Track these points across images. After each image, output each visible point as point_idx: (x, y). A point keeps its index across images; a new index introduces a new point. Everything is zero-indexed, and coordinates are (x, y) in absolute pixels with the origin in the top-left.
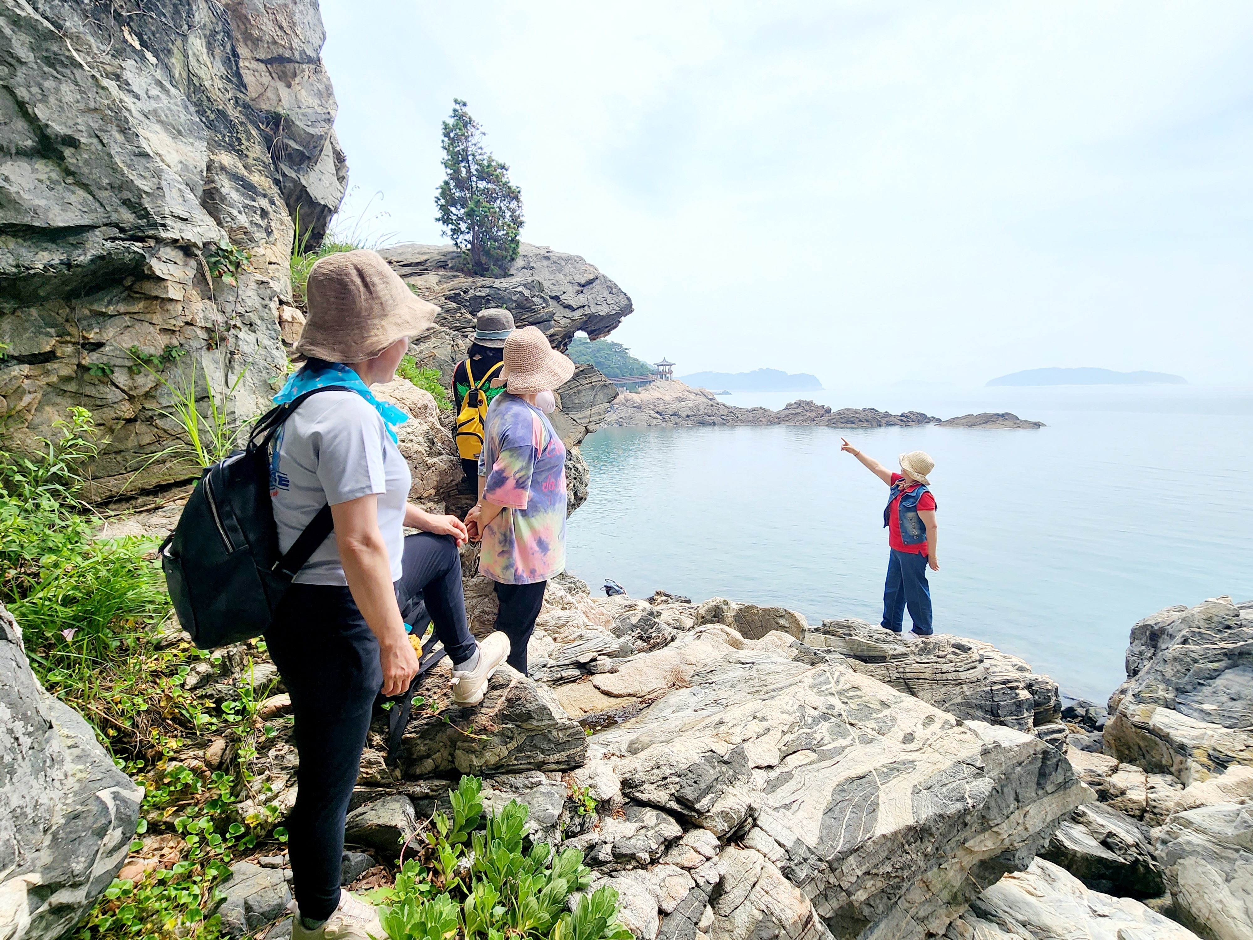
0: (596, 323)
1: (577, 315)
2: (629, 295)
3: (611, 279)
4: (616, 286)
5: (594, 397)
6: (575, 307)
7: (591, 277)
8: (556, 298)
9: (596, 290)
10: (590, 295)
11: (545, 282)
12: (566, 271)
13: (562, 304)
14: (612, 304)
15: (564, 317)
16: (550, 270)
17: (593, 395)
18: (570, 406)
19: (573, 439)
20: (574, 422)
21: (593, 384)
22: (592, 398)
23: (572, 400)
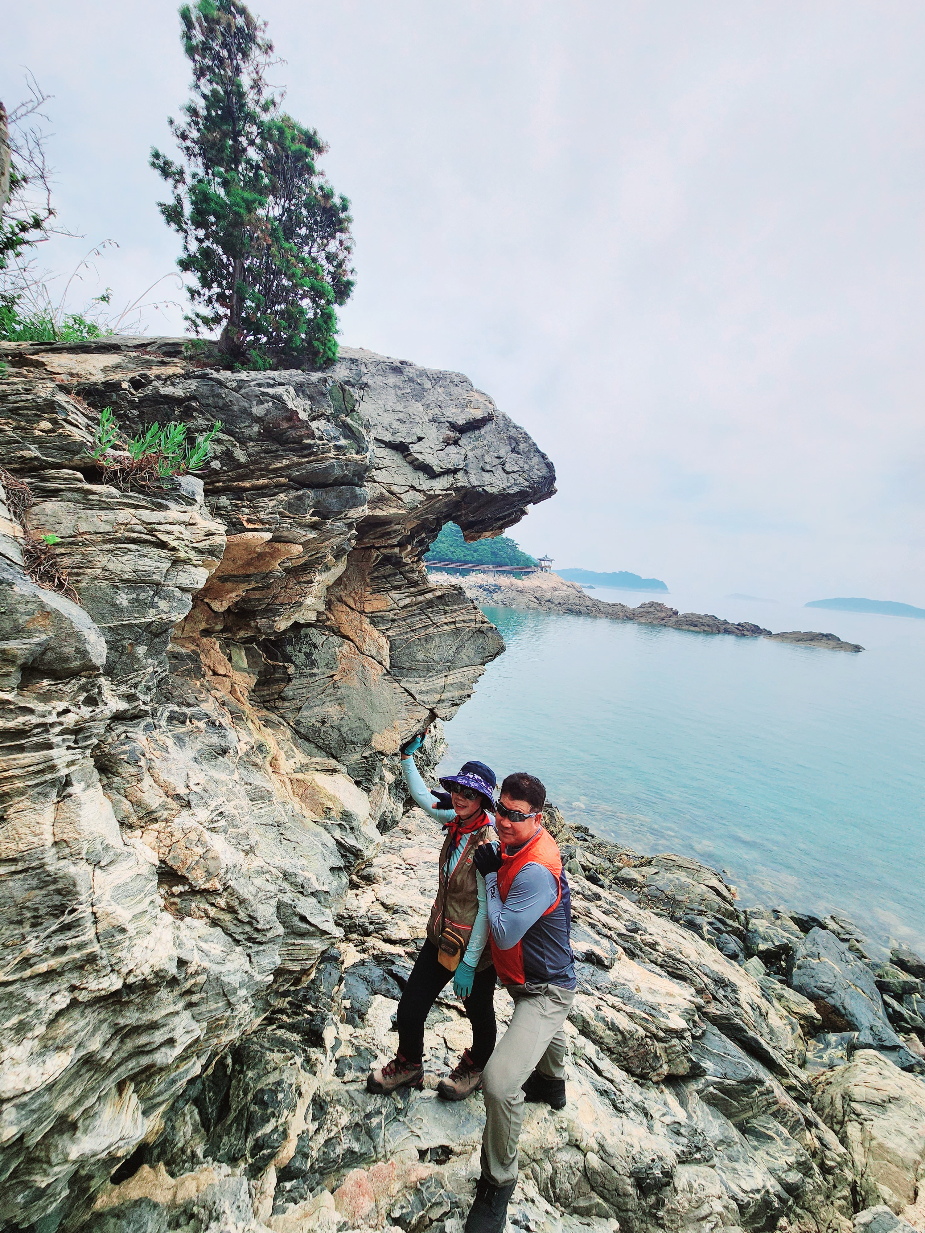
0: (477, 509)
1: (439, 486)
2: (551, 458)
3: (518, 424)
4: (526, 437)
5: (457, 652)
6: (438, 470)
7: (479, 414)
8: (401, 448)
9: (485, 442)
10: (472, 450)
11: (385, 414)
12: (430, 398)
13: (413, 461)
14: (514, 472)
15: (413, 488)
16: (399, 392)
17: (455, 648)
18: (407, 665)
19: (403, 734)
20: (410, 698)
21: (458, 625)
22: (452, 652)
23: (411, 654)
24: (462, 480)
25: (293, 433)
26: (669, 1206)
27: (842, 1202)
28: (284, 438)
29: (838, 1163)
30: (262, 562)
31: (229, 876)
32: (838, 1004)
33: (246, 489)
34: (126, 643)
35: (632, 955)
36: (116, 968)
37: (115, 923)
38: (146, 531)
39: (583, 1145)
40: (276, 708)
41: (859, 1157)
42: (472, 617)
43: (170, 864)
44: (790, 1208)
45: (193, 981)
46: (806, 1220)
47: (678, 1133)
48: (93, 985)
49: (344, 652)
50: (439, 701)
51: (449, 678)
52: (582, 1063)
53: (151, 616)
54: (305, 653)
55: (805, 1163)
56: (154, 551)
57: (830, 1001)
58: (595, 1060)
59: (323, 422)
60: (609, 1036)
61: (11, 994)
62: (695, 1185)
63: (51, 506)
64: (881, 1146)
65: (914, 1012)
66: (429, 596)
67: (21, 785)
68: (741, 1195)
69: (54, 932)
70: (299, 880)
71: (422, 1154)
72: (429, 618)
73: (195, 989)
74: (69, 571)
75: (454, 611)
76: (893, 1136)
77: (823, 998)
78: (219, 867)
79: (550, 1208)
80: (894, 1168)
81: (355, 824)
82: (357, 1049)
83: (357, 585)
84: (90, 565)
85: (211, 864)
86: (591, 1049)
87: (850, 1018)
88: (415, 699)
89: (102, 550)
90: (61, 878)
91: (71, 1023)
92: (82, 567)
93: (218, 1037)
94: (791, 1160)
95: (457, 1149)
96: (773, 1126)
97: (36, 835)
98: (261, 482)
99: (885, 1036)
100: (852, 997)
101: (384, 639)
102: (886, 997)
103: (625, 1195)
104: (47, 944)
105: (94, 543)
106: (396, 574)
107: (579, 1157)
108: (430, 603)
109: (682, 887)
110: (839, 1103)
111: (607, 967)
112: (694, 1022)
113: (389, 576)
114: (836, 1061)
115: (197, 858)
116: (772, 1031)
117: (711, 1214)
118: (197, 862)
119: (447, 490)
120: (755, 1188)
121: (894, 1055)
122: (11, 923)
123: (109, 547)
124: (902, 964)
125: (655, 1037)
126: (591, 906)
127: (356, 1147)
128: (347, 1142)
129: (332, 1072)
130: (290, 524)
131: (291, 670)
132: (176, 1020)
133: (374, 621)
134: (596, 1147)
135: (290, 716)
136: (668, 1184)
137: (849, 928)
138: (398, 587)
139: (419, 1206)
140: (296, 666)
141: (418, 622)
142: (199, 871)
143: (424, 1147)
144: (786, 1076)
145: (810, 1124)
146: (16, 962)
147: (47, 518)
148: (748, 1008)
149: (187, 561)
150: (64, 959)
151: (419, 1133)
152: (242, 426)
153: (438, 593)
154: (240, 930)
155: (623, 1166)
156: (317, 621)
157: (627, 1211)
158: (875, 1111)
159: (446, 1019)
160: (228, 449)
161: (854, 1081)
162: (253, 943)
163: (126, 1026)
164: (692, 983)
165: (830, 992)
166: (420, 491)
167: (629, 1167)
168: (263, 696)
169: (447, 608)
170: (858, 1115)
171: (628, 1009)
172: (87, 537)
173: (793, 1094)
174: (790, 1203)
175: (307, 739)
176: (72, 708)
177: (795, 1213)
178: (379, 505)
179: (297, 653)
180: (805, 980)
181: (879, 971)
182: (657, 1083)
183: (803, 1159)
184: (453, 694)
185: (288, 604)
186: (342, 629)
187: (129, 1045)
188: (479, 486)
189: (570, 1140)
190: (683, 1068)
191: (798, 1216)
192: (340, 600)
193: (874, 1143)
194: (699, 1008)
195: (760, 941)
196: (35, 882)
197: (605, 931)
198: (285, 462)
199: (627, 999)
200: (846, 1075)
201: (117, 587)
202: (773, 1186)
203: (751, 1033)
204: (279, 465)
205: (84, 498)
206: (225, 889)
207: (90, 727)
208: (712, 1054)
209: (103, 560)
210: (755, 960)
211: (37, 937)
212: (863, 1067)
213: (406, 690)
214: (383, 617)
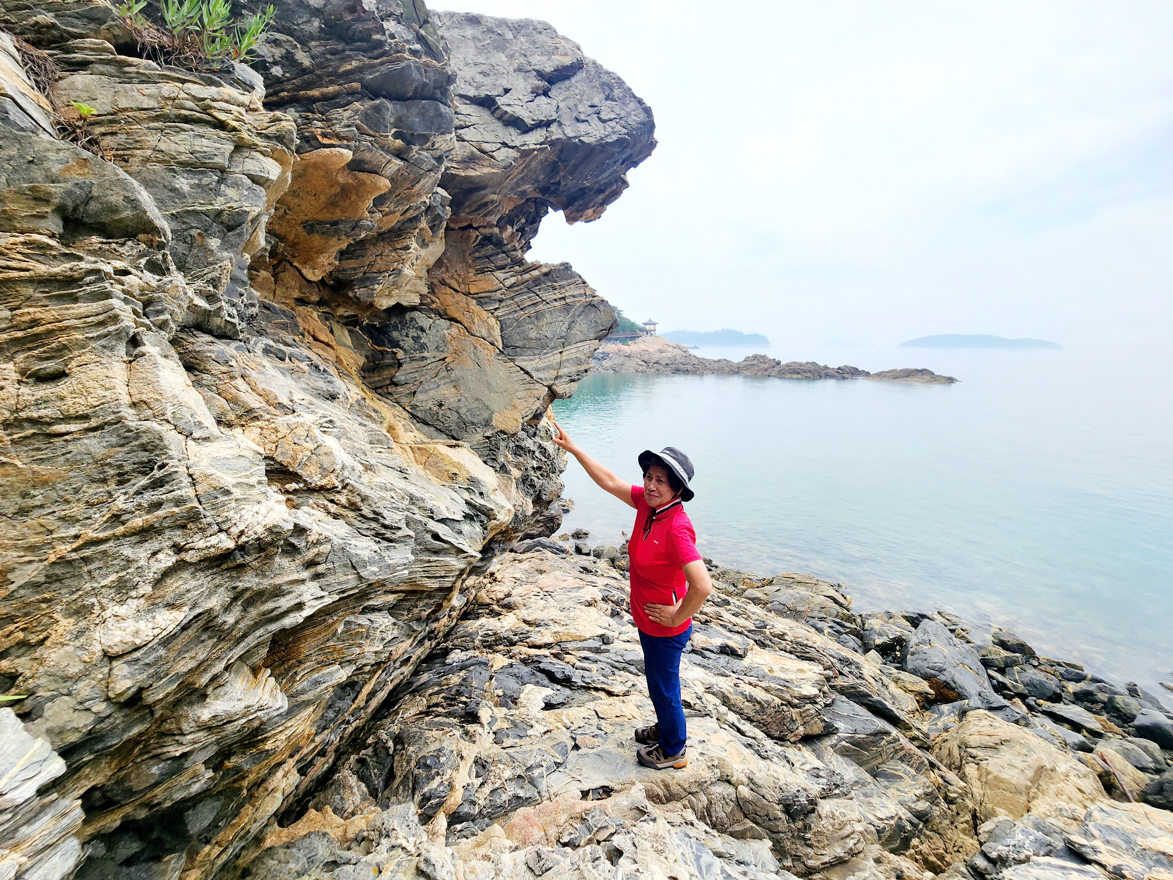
2: (648, 102)
3: (610, 70)
5: (569, 328)
6: (529, 122)
7: (567, 61)
8: (488, 103)
9: (577, 91)
10: (563, 100)
11: (467, 68)
12: (514, 48)
13: (502, 116)
14: (611, 120)
15: (505, 144)
16: (479, 45)
17: (567, 324)
18: (520, 344)
19: (523, 412)
20: (526, 376)
21: (568, 301)
22: (564, 328)
23: (523, 332)
24: (555, 132)
25: (359, 26)
26: (815, 829)
27: (965, 825)
28: (350, 33)
29: (960, 794)
30: (348, 201)
31: (346, 474)
32: (949, 680)
33: (314, 100)
34: (194, 232)
35: (763, 645)
36: (224, 527)
37: (216, 484)
38: (198, 109)
39: (734, 779)
40: (390, 393)
41: (977, 790)
42: (582, 292)
43: (279, 459)
44: (921, 831)
45: (316, 550)
46: (935, 840)
47: (818, 776)
48: (201, 544)
49: (453, 333)
50: (556, 378)
51: (564, 354)
52: (727, 727)
53: (219, 204)
54: (413, 338)
55: (931, 793)
56: (210, 131)
57: (942, 678)
58: (736, 723)
59: (393, 23)
60: (748, 708)
61: (105, 552)
62: (837, 814)
63: (80, 79)
64: (996, 778)
65: (1016, 681)
66: (536, 273)
67: (81, 337)
68: (877, 822)
69: (145, 488)
70: (429, 506)
71: (585, 794)
72: (538, 295)
73: (320, 559)
74: (114, 152)
75: (562, 287)
76: (1007, 770)
77: (935, 676)
78: (334, 463)
79: (708, 829)
80: (1008, 794)
81: (483, 490)
82: (513, 722)
83: (458, 266)
84: (138, 145)
85: (326, 461)
86: (732, 717)
87: (960, 690)
88: (533, 377)
89: (149, 128)
90: (144, 432)
91: (180, 582)
92: (129, 149)
93: (360, 646)
94: (919, 792)
95: (617, 787)
96: (901, 768)
97: (107, 389)
98: (332, 89)
99: (992, 699)
100: (961, 674)
101: (494, 320)
102: (991, 672)
103: (775, 819)
104: (138, 499)
105: (138, 121)
106: (498, 254)
107: (731, 790)
108: (537, 281)
109: (802, 599)
110: (956, 752)
111: (741, 656)
112: (824, 693)
113: (492, 255)
114: (949, 725)
115: (309, 454)
116: (893, 697)
117: (853, 833)
118: (309, 458)
119: (541, 144)
120: (889, 815)
121: (1002, 713)
122: (93, 481)
123: (156, 124)
124: (1003, 645)
125: (790, 704)
126: (722, 610)
127: (521, 793)
128: (512, 789)
129: (491, 740)
130: (370, 142)
131: (401, 355)
132: (302, 588)
133: (481, 302)
134: (746, 780)
135: (405, 401)
136: (813, 811)
137: (954, 619)
138: (502, 268)
139: (587, 832)
140: (405, 351)
141: (525, 299)
142: (312, 468)
143: (586, 788)
144: (910, 729)
145: (932, 765)
146: (105, 519)
147: (79, 93)
148: (872, 681)
149: (252, 147)
150: (161, 513)
151: (580, 778)
152: (300, 21)
153: (545, 270)
154: (365, 526)
155: (773, 795)
156: (422, 304)
157: (778, 832)
158: (990, 752)
159: (594, 699)
160: (288, 52)
161: (968, 732)
162: (383, 539)
163: (247, 589)
164: (820, 662)
165: (941, 670)
166: (513, 148)
167: (778, 796)
168: (374, 382)
169: (555, 284)
170: (974, 757)
171: (763, 684)
172: (130, 114)
173: (916, 743)
174: (921, 826)
175: (425, 423)
176: (133, 271)
177: (925, 835)
178: (471, 165)
179: (404, 338)
180: (919, 663)
181: (984, 652)
182: (794, 743)
183: (930, 790)
184: (570, 370)
185: (386, 271)
186: (448, 312)
187: (254, 612)
188: (575, 137)
189: (721, 776)
190: (817, 728)
191: (928, 837)
192: (443, 283)
193: (990, 777)
194: (828, 679)
195: (876, 637)
196: (114, 440)
197: (736, 628)
198: (355, 64)
199: (762, 677)
200: (960, 731)
201: (174, 171)
202: (905, 814)
203: (876, 698)
204: (349, 67)
205: (118, 71)
206: (344, 488)
207: (160, 299)
208: (842, 716)
209: (152, 139)
210: (873, 653)
211: (125, 494)
212: (976, 722)
213: (522, 369)
214: (489, 297)
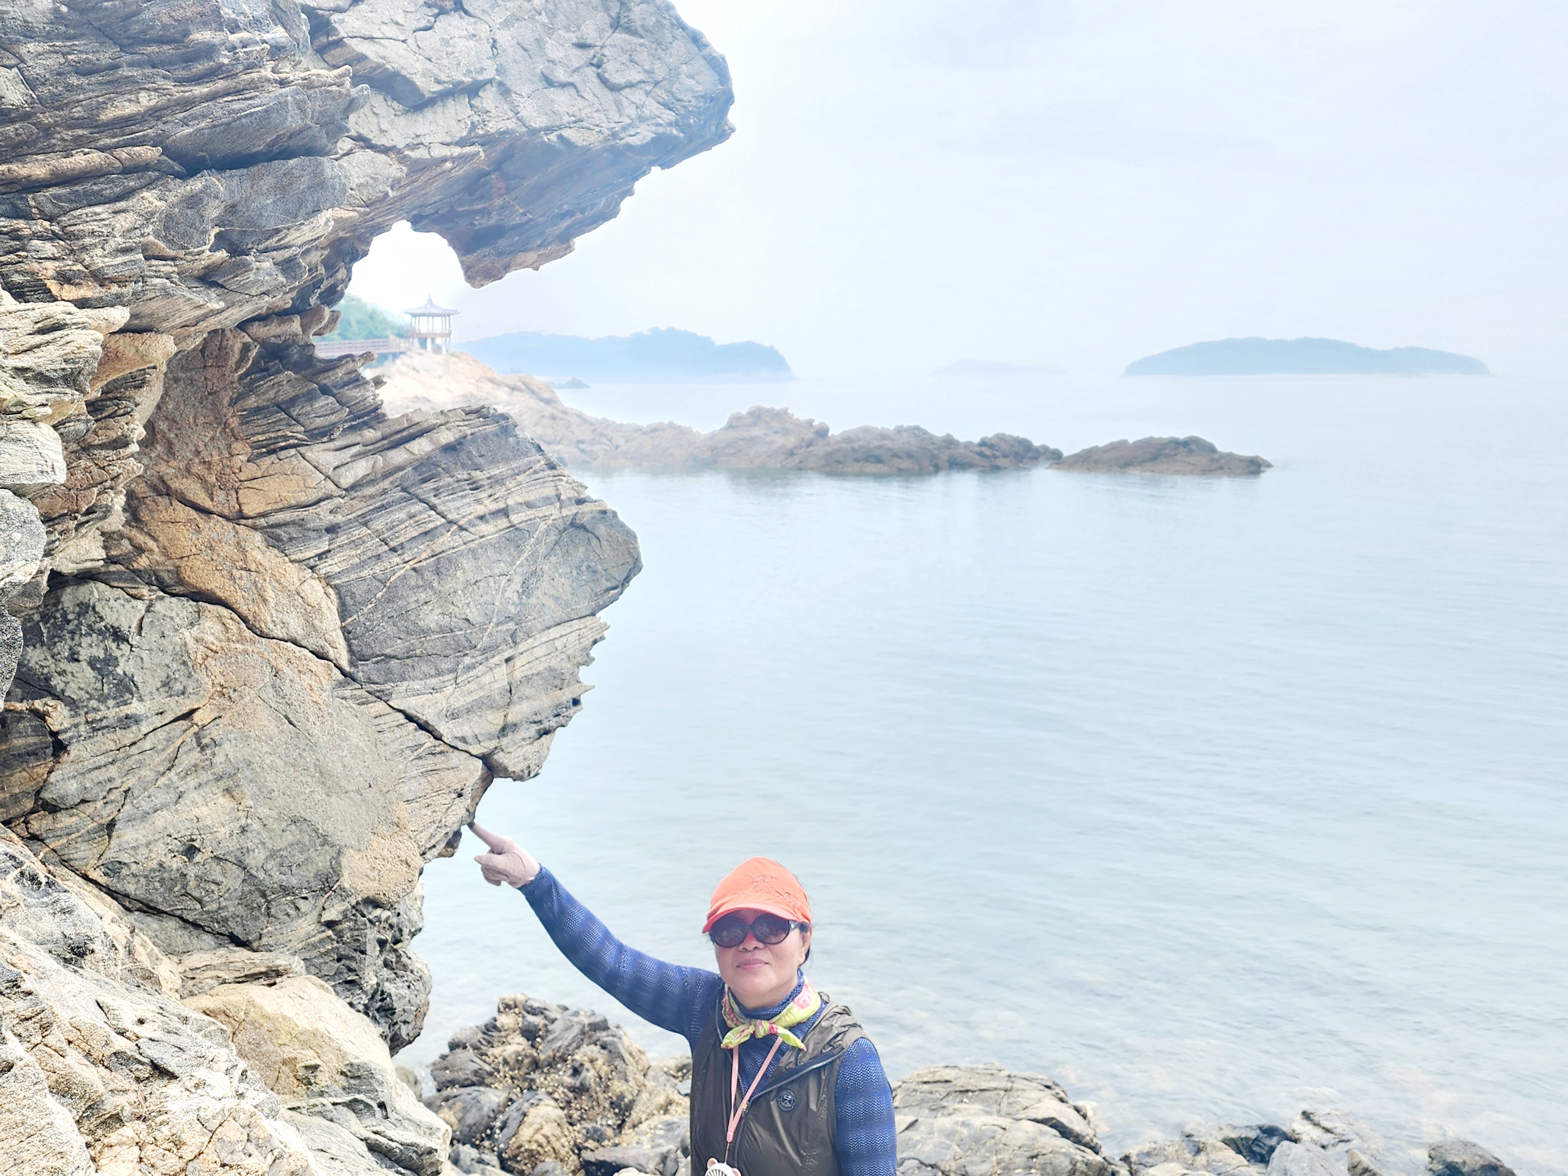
0: (539, 192)
1: (438, 132)
5: (526, 590)
6: (428, 87)
10: (506, 24)
14: (631, 86)
15: (363, 141)
17: (518, 580)
18: (398, 647)
19: (423, 836)
20: (423, 736)
21: (515, 518)
22: (511, 594)
23: (403, 615)
24: (496, 115)
40: (39, 836)
42: (549, 491)
49: (210, 638)
50: (504, 730)
51: (518, 662)
54: (92, 662)
66: (421, 447)
72: (433, 508)
75: (497, 481)
81: (384, 1094)
83: (202, 437)
88: (438, 738)
101: (318, 586)
106: (310, 395)
108: (426, 468)
113: (293, 401)
119: (461, 143)
131: (59, 717)
133: (278, 539)
135: (84, 853)
138: (324, 432)
140: (73, 705)
141: (403, 522)
153: (446, 437)
156: (110, 560)
166: (387, 151)
169: (477, 475)
175: (150, 910)
179: (64, 665)
184: (535, 704)
186: (187, 575)
188: (547, 129)
192: (163, 489)
213: (410, 718)
214: (300, 524)
